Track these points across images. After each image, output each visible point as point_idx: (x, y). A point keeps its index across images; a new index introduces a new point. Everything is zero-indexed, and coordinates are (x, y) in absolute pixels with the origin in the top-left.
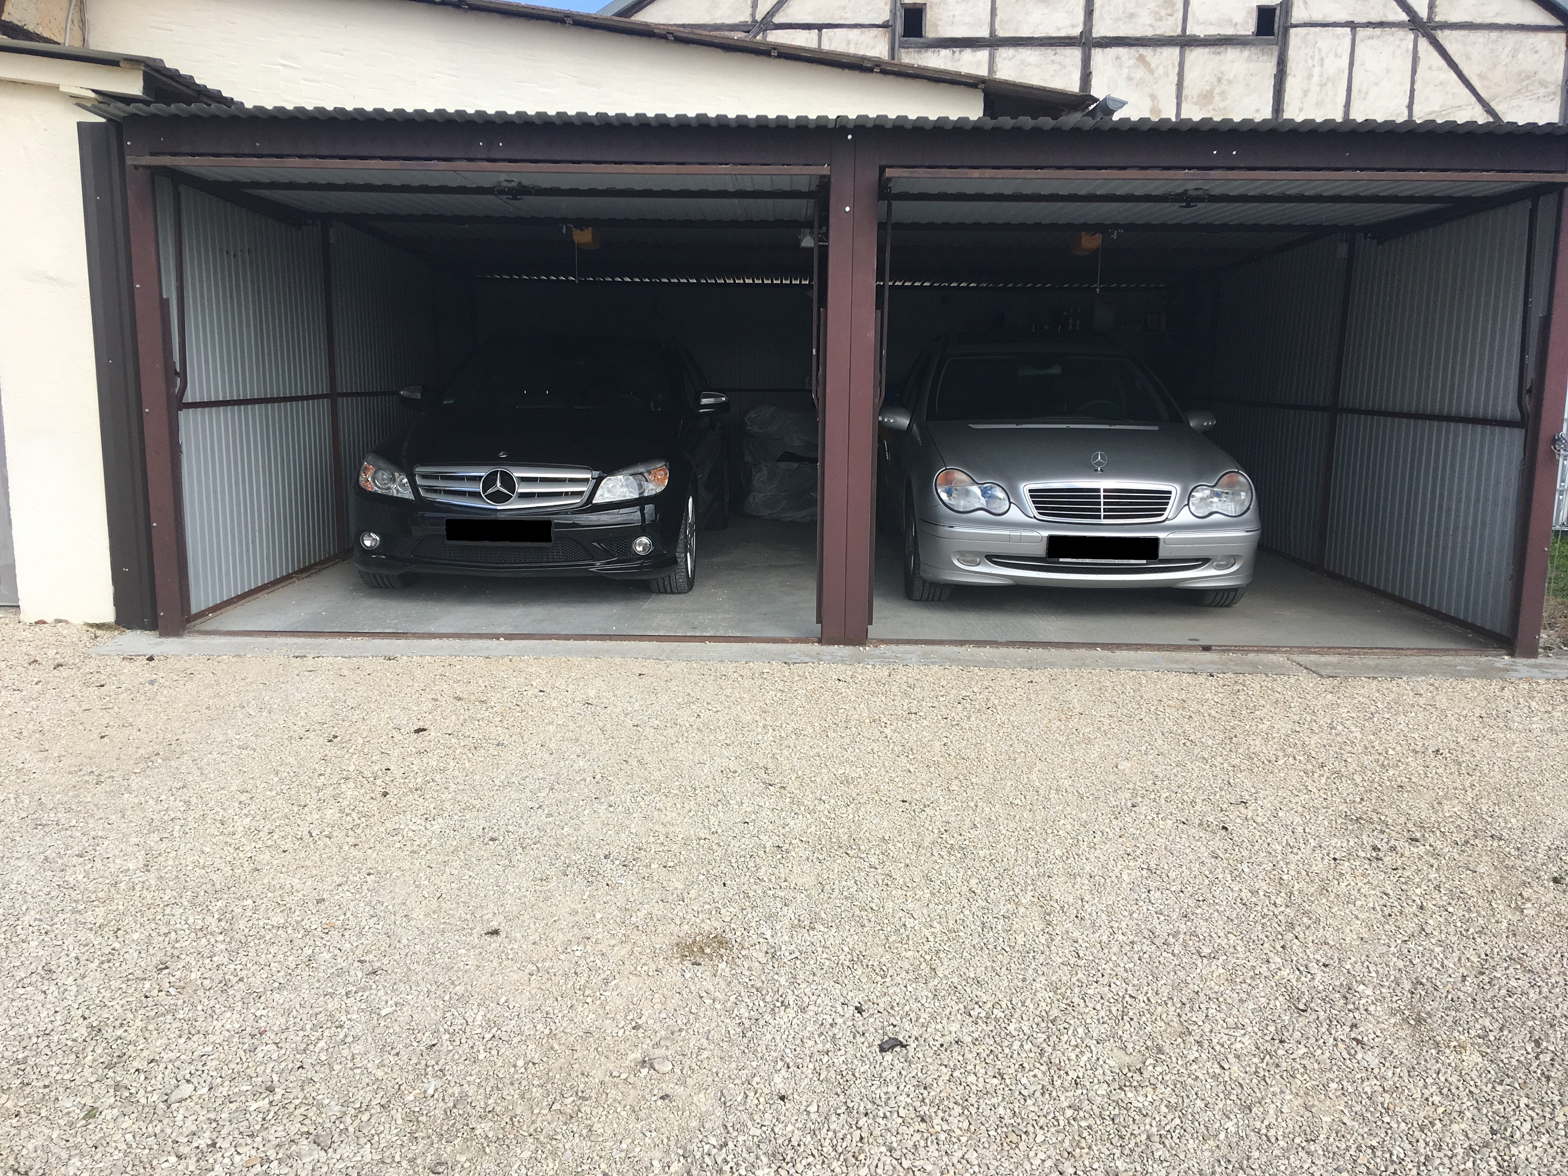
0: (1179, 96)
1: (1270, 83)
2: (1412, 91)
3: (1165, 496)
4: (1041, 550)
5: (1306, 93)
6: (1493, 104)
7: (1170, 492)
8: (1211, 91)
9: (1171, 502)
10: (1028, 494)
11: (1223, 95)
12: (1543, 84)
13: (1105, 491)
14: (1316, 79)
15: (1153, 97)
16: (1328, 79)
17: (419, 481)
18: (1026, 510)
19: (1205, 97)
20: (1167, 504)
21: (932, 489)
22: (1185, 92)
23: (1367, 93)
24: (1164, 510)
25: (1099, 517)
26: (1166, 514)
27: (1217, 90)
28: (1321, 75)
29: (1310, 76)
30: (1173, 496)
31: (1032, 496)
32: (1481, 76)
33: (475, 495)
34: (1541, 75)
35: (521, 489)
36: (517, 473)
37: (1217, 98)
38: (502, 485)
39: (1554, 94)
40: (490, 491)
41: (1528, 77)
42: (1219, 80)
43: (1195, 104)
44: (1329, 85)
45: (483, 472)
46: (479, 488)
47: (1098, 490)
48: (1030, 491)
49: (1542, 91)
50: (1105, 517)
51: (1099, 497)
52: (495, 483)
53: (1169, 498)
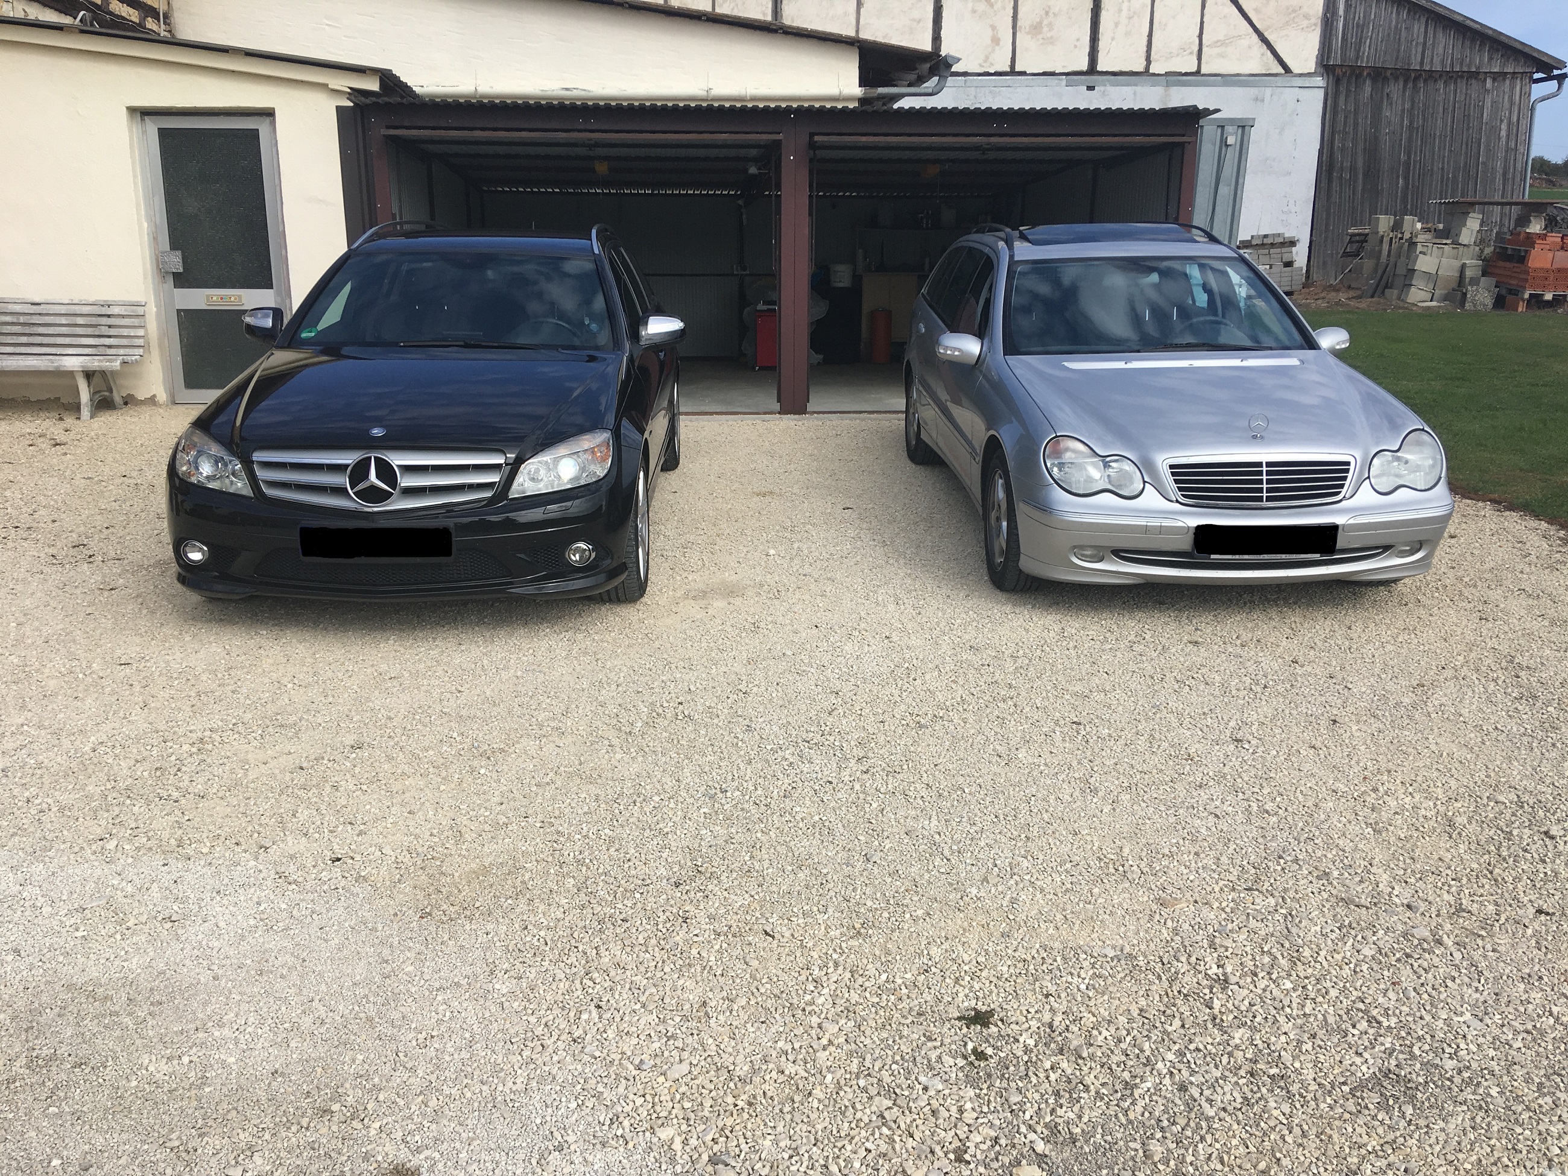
0: (1014, 27)
1: (1088, 16)
2: (1202, 23)
3: (1340, 469)
4: (1186, 543)
5: (1117, 25)
6: (1266, 34)
7: (1348, 464)
8: (1040, 23)
9: (1350, 475)
10: (1168, 472)
11: (1050, 26)
12: (1307, 17)
13: (1269, 464)
14: (1125, 13)
15: (993, 27)
16: (1135, 13)
17: (261, 474)
18: (1168, 494)
19: (1035, 28)
20: (1345, 478)
21: (1039, 466)
22: (1019, 24)
23: (1166, 25)
24: (1342, 486)
25: (1260, 499)
26: (1344, 491)
27: (1045, 22)
28: (1129, 10)
29: (1120, 10)
30: (1352, 468)
31: (1173, 474)
32: (1256, 10)
33: (340, 491)
34: (1305, 10)
35: (407, 481)
36: (397, 460)
37: (1045, 29)
38: (377, 477)
39: (1315, 25)
40: (361, 486)
41: (1294, 11)
42: (1047, 13)
43: (1028, 33)
44: (1136, 17)
45: (348, 458)
46: (344, 480)
47: (1260, 464)
48: (1171, 467)
49: (1305, 23)
50: (1269, 499)
51: (1260, 473)
52: (366, 476)
53: (1347, 471)
